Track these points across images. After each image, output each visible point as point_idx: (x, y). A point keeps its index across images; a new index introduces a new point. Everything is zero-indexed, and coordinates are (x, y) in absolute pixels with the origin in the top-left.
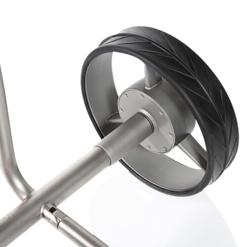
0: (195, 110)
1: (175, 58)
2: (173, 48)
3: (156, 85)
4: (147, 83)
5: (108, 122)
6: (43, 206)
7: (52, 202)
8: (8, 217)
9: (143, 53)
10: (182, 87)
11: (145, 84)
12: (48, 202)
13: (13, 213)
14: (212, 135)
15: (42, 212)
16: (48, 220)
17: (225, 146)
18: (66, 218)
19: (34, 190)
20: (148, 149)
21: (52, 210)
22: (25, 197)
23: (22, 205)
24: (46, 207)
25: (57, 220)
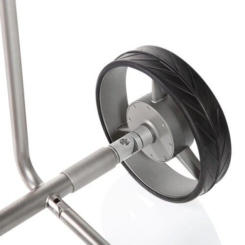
0: (193, 124)
1: (179, 77)
2: (178, 68)
3: (161, 100)
4: (153, 97)
5: (118, 131)
6: (49, 197)
7: (57, 194)
8: (16, 202)
9: (151, 69)
10: (183, 103)
11: (151, 98)
12: (53, 194)
13: (21, 200)
14: (205, 147)
15: (47, 201)
16: (52, 209)
17: (218, 159)
18: (68, 209)
19: (42, 182)
20: (151, 157)
21: (56, 201)
22: (33, 187)
23: (30, 194)
24: (51, 198)
25: (59, 210)
